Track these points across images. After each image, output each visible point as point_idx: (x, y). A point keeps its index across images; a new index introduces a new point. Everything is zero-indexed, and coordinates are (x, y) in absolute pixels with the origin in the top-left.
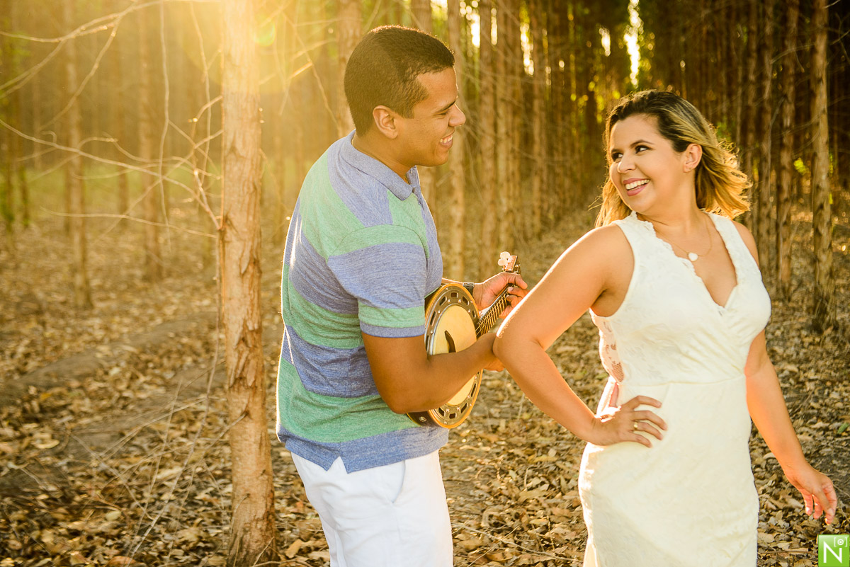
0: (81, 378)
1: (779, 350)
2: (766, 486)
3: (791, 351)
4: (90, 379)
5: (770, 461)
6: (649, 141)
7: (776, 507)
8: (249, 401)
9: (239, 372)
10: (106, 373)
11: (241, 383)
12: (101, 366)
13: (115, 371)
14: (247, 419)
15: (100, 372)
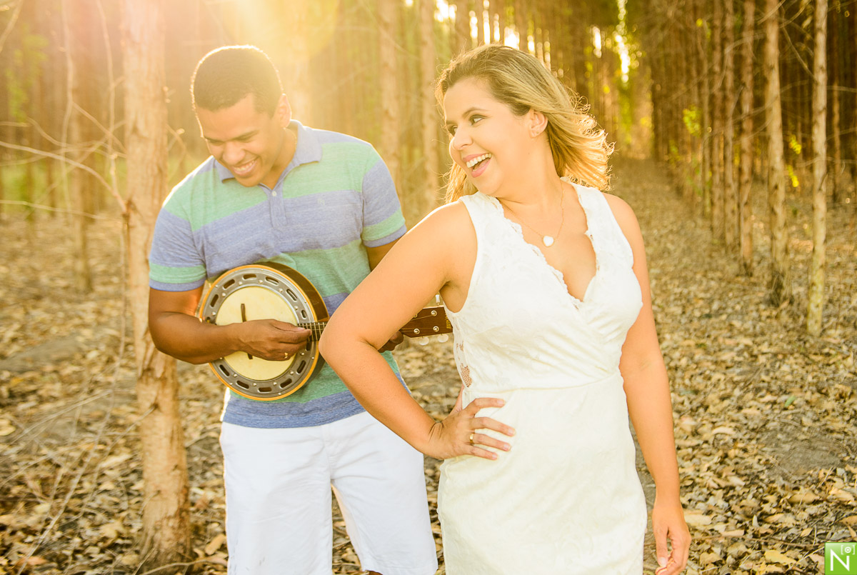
0: (58, 362)
1: (737, 324)
2: (711, 463)
3: (749, 325)
4: (66, 364)
5: (718, 436)
6: (482, 108)
7: (719, 485)
8: (158, 394)
9: (147, 363)
10: (84, 357)
11: (149, 374)
12: (80, 350)
13: (92, 355)
14: (156, 412)
15: (78, 356)
